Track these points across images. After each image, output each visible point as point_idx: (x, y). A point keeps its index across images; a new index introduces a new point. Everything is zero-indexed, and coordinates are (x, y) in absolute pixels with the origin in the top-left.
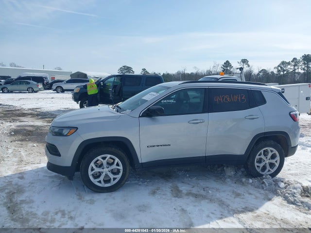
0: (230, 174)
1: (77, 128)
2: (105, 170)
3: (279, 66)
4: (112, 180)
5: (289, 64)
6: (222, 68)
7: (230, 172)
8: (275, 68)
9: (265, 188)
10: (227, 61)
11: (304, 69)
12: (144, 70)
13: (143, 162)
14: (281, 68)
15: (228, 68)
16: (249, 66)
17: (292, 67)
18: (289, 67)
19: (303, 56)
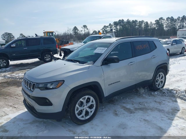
0: (142, 92)
1: (64, 81)
2: (85, 107)
3: (103, 28)
4: (90, 112)
5: (108, 27)
6: (73, 31)
7: (142, 91)
8: (101, 30)
9: (167, 96)
10: (75, 27)
11: (115, 30)
12: (21, 34)
13: (107, 96)
14: (104, 29)
15: (76, 31)
16: (88, 29)
17: (109, 29)
18: (108, 28)
19: (114, 23)
